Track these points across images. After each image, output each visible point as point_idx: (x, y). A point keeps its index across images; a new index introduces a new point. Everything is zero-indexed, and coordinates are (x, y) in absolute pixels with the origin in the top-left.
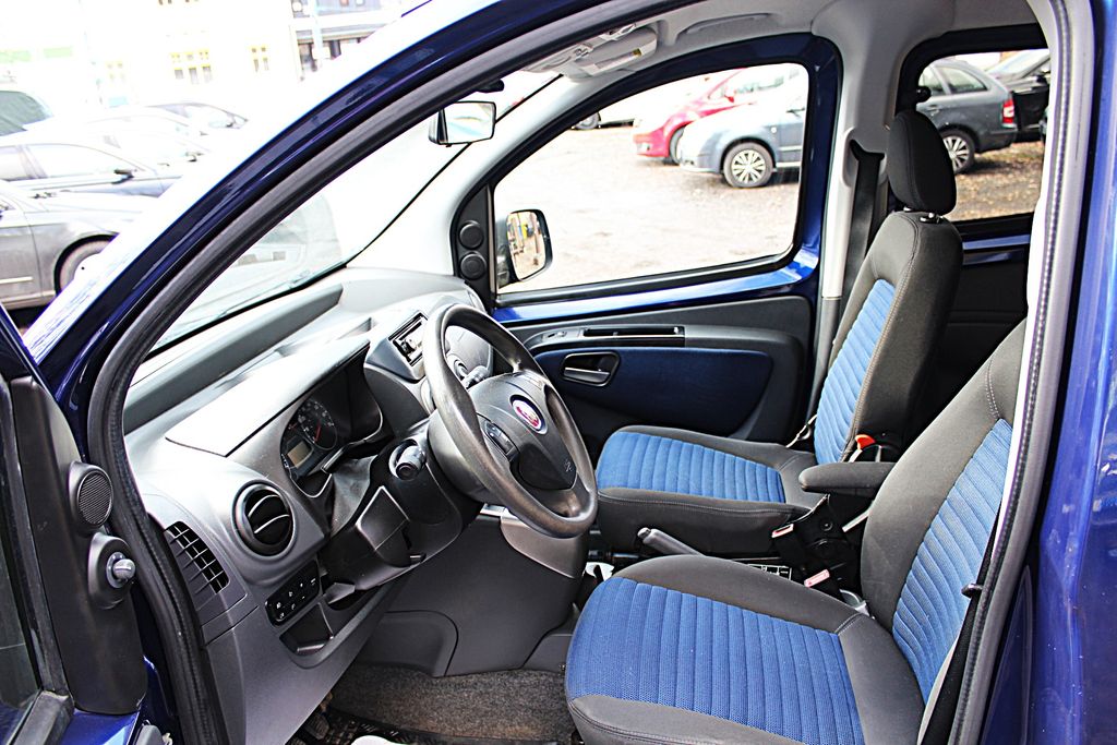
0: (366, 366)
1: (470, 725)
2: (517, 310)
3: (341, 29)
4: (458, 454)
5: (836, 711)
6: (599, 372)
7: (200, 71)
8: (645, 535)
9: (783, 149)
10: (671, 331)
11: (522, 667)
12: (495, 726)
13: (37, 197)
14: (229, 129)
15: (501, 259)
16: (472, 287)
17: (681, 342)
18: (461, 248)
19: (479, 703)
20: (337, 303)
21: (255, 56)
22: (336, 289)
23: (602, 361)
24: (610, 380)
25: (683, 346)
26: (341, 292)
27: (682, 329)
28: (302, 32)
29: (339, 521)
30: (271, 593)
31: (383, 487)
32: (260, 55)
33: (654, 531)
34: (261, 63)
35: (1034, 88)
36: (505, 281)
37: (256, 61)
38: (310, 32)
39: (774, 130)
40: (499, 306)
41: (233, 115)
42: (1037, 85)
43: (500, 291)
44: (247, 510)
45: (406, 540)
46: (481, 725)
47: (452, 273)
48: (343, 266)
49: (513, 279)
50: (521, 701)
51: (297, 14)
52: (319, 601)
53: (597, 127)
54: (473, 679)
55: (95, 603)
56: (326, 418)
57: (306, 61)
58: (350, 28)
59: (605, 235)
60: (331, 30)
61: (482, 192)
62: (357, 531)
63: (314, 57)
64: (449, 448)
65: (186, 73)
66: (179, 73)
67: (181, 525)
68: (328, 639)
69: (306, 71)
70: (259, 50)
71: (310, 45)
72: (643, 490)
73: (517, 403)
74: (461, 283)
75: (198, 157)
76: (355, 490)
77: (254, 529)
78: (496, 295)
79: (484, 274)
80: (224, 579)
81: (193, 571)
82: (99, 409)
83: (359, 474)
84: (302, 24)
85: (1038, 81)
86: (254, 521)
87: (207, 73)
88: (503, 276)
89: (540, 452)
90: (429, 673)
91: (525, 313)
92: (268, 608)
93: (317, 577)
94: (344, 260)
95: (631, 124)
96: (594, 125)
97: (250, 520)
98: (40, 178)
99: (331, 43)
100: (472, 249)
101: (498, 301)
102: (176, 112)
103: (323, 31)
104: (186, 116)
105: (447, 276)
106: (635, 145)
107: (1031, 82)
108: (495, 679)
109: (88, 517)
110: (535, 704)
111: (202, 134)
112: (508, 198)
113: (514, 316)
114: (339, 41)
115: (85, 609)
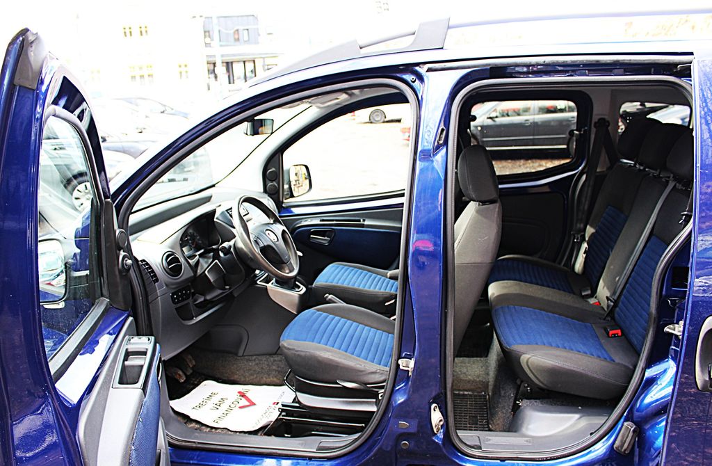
0: (215, 220)
1: (252, 377)
2: (293, 209)
3: (234, 55)
4: (243, 247)
5: (384, 356)
6: (326, 238)
7: (146, 77)
8: (327, 297)
9: (485, 139)
10: (359, 221)
11: (275, 354)
12: (262, 378)
13: (55, 149)
14: (163, 114)
15: (286, 187)
16: (271, 198)
17: (363, 226)
18: (267, 180)
19: (256, 368)
20: (209, 201)
21: (181, 69)
22: (210, 195)
23: (328, 233)
24: (330, 242)
25: (363, 227)
26: (211, 197)
27: (364, 220)
28: (210, 56)
29: (199, 272)
30: (173, 291)
31: (217, 261)
32: (183, 69)
33: (331, 296)
34: (184, 73)
35: (638, 109)
36: (288, 196)
37: (181, 73)
38: (214, 56)
39: (479, 128)
40: (284, 208)
41: (165, 106)
42: (640, 107)
43: (285, 201)
44: (166, 259)
45: (224, 279)
46: (256, 378)
47: (262, 190)
48: (213, 186)
49: (292, 196)
50: (274, 367)
51: (207, 45)
52: (190, 300)
53: (384, 122)
54: (254, 358)
55: (120, 272)
56: (199, 240)
57: (211, 73)
58: (240, 55)
59: (375, 185)
60: (228, 55)
61: (277, 156)
62: (206, 275)
63: (216, 72)
64: (240, 245)
65: (138, 78)
66: (133, 77)
67: (144, 261)
68: (193, 319)
69: (211, 79)
70: (183, 66)
71: (214, 64)
72: (334, 284)
73: (268, 232)
74: (266, 196)
75: (143, 130)
76: (207, 262)
77: (169, 266)
78: (283, 202)
79: (276, 193)
80: (157, 280)
81: (147, 276)
82: (122, 217)
83: (209, 258)
84: (209, 51)
85: (641, 105)
86: (169, 264)
87: (150, 78)
88: (287, 194)
89: (274, 249)
90: (236, 354)
91: (296, 211)
92: (171, 296)
93: (190, 291)
94: (214, 183)
95: (399, 121)
96: (382, 121)
97: (168, 263)
98: (54, 138)
99: (227, 63)
100: (272, 181)
101: (283, 205)
102: (131, 103)
103: (222, 56)
104: (137, 105)
105: (260, 193)
106: (401, 134)
107: (636, 106)
108: (264, 358)
109: (121, 245)
110: (279, 369)
111: (147, 117)
112: (290, 159)
113: (291, 212)
114: (232, 63)
115: (117, 273)
